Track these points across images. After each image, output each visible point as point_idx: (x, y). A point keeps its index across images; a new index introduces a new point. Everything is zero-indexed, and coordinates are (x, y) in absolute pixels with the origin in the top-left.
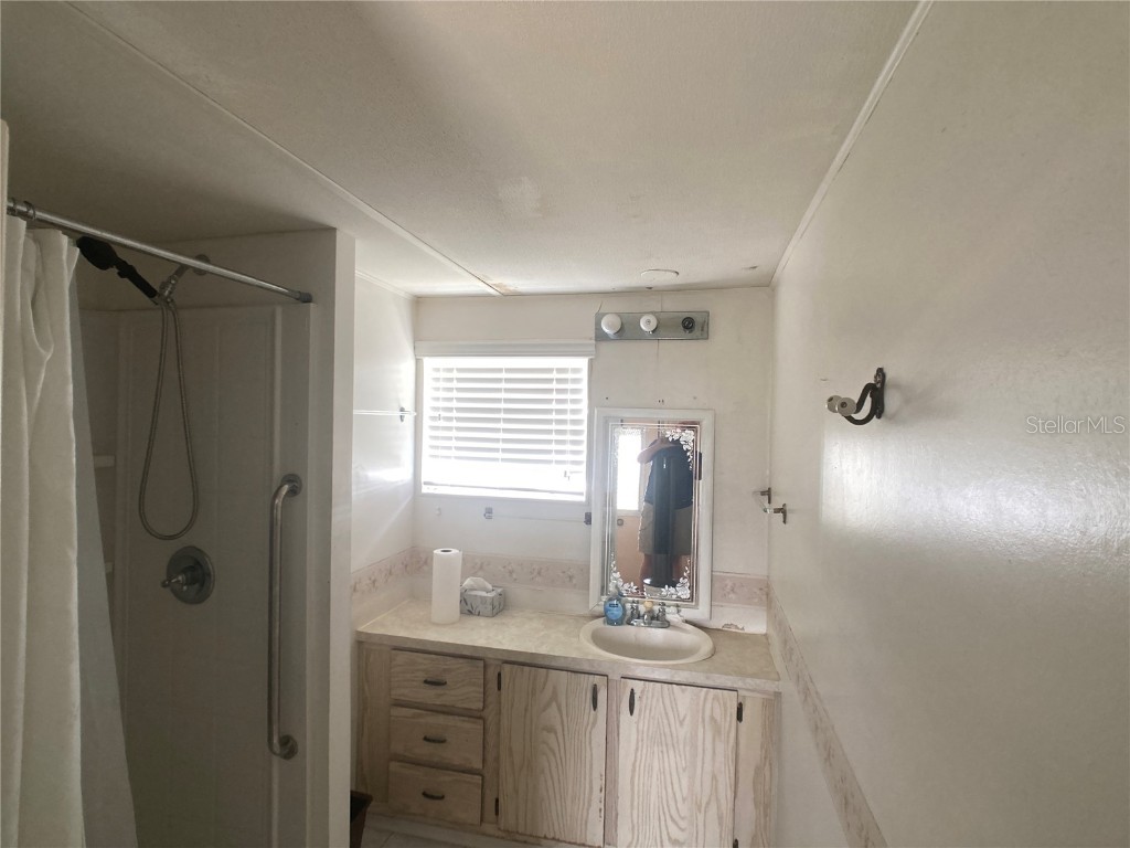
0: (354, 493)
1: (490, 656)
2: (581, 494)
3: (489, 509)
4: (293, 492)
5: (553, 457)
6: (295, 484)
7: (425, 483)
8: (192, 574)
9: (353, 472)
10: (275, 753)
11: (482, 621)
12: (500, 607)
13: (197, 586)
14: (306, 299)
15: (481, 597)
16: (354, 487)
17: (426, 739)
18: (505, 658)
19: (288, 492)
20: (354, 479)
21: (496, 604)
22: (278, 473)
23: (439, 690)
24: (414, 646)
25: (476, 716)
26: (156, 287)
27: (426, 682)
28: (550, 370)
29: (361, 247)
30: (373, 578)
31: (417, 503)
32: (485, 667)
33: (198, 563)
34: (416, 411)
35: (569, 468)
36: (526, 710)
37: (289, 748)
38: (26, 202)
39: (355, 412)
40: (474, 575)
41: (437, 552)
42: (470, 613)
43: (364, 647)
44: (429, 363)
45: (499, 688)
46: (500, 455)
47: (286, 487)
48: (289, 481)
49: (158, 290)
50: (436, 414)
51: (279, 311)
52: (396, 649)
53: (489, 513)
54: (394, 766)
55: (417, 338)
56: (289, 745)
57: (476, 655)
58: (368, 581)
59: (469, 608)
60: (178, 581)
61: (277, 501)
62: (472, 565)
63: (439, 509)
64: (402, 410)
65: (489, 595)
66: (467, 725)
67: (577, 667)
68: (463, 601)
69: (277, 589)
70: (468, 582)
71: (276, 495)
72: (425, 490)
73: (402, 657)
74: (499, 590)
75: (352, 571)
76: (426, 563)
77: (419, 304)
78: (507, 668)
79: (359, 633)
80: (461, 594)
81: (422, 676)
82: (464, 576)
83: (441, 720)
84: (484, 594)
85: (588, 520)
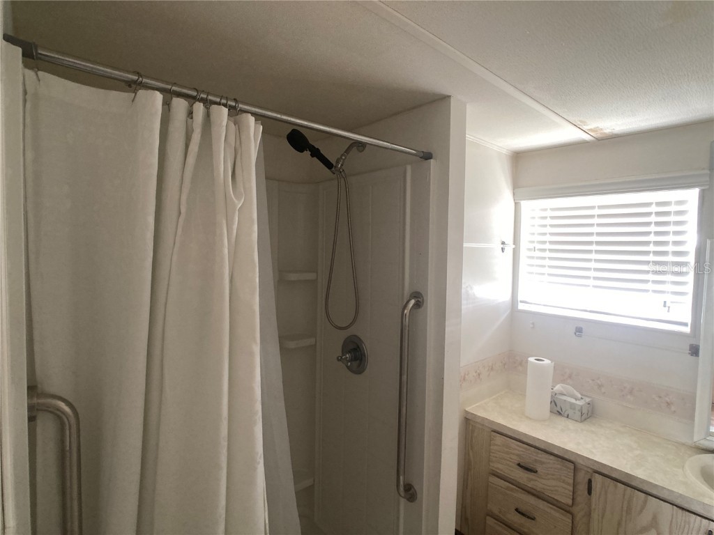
0: (463, 307)
1: (581, 462)
2: (685, 324)
3: (580, 328)
4: (418, 305)
5: (650, 286)
6: (419, 299)
7: (521, 302)
8: (355, 354)
9: (463, 291)
10: (401, 496)
11: (570, 424)
12: (588, 415)
13: (358, 362)
14: (427, 156)
15: (570, 402)
16: (464, 302)
17: (517, 510)
18: (596, 468)
19: (414, 305)
20: (463, 296)
21: (585, 411)
22: (407, 291)
23: (531, 475)
24: (510, 434)
25: (566, 510)
26: (333, 160)
27: (519, 465)
28: (648, 205)
29: (471, 110)
30: (478, 371)
31: (515, 316)
32: (576, 469)
33: (358, 347)
34: (514, 244)
35: (669, 298)
36: (619, 524)
37: (410, 493)
38: (235, 99)
39: (465, 245)
40: (563, 381)
41: (532, 359)
42: (559, 413)
43: (469, 424)
44: (526, 205)
45: (590, 492)
46: (591, 282)
47: (413, 302)
48: (415, 297)
49: (334, 164)
50: (531, 246)
51: (409, 168)
52: (495, 431)
53: (579, 331)
54: (490, 521)
55: (516, 186)
56: (411, 492)
57: (566, 457)
58: (475, 374)
59: (558, 410)
60: (347, 358)
61: (406, 311)
62: (562, 373)
63: (533, 324)
64: (503, 243)
65: (578, 402)
66: (557, 514)
67: (686, 506)
68: (554, 402)
69: (404, 377)
70: (558, 388)
71: (405, 307)
72: (521, 307)
73: (499, 440)
74: (588, 400)
75: (462, 365)
76: (521, 364)
77: (519, 158)
78: (598, 478)
79: (467, 412)
80: (552, 396)
81: (517, 460)
82: (555, 382)
83: (532, 500)
84: (573, 401)
85: (695, 351)
